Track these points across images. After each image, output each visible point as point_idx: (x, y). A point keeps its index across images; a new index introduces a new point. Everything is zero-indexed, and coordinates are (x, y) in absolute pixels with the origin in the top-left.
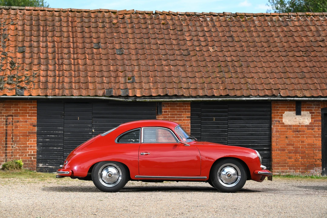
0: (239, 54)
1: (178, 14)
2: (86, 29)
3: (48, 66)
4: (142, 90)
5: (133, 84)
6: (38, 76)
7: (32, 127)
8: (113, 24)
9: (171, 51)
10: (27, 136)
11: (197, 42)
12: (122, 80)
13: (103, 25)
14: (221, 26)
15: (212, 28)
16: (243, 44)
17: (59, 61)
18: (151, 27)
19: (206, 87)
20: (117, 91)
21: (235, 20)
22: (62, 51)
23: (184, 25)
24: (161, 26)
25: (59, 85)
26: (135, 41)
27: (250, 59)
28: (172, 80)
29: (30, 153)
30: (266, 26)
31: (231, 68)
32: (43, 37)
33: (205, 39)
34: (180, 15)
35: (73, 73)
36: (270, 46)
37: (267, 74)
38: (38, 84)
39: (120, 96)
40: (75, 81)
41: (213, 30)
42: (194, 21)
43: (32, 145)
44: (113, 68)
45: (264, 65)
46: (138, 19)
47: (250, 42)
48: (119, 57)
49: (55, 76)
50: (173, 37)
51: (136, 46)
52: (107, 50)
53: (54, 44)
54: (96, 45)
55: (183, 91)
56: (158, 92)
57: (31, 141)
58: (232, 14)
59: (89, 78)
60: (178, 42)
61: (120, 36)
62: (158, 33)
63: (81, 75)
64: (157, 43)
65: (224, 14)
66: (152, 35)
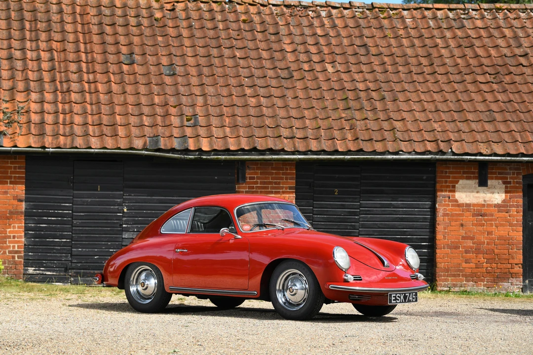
0: (378, 78)
1: (269, 4)
2: (108, 28)
3: (43, 94)
4: (211, 139)
5: (196, 129)
6: (27, 112)
7: (15, 202)
8: (155, 20)
9: (260, 70)
10: (8, 218)
11: (304, 55)
12: (176, 121)
13: (137, 22)
14: (346, 26)
15: (330, 29)
16: (386, 59)
17: (62, 86)
18: (223, 27)
19: (323, 134)
20: (167, 142)
21: (370, 15)
22: (66, 67)
23: (280, 23)
24: (240, 26)
25: (64, 128)
26: (195, 51)
27: (397, 87)
28: (264, 122)
29: (11, 249)
30: (426, 27)
31: (365, 103)
32: (31, 40)
33: (319, 49)
34: (274, 5)
35: (89, 107)
36: (433, 64)
37: (428, 113)
38: (27, 126)
39: (173, 150)
40: (93, 122)
41: (331, 34)
42: (298, 16)
43: (16, 235)
44: (159, 99)
45: (423, 97)
46: (200, 11)
47: (397, 57)
48: (168, 80)
49: (56, 112)
50: (262, 45)
51: (197, 61)
52: (148, 68)
53: (52, 53)
54: (127, 58)
55: (282, 143)
56: (239, 144)
57: (14, 227)
58: (366, 6)
59: (118, 117)
60: (271, 55)
61: (168, 42)
62: (235, 38)
63: (103, 111)
64: (235, 57)
65: (351, 6)
66: (226, 41)
